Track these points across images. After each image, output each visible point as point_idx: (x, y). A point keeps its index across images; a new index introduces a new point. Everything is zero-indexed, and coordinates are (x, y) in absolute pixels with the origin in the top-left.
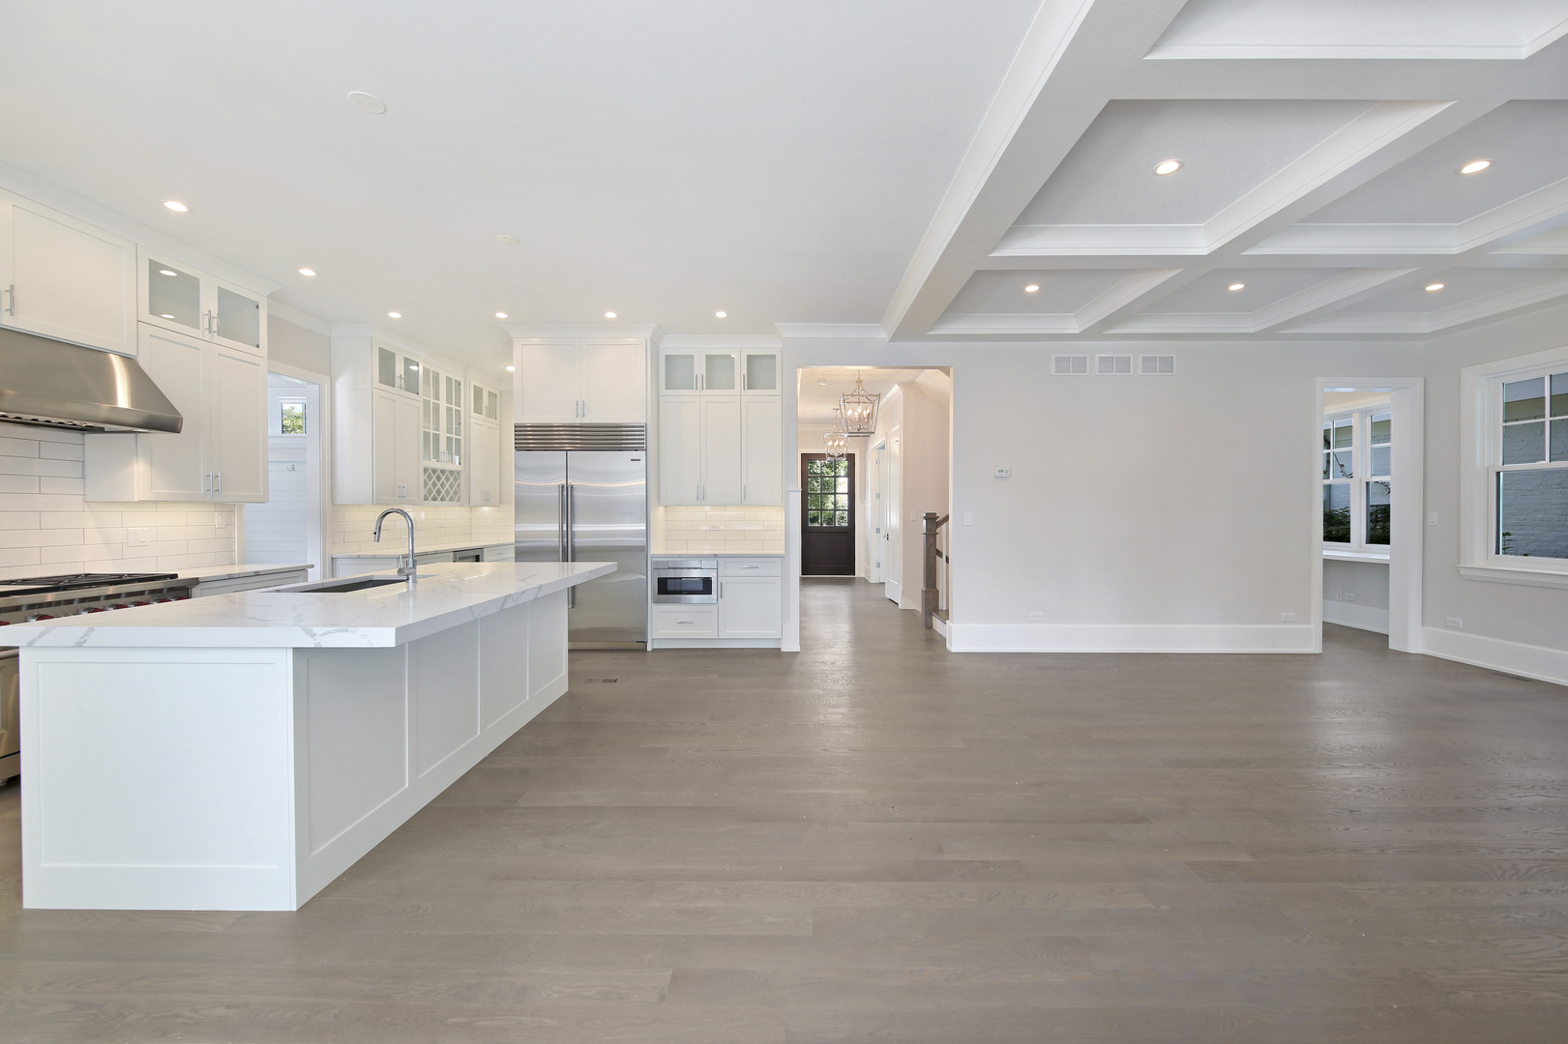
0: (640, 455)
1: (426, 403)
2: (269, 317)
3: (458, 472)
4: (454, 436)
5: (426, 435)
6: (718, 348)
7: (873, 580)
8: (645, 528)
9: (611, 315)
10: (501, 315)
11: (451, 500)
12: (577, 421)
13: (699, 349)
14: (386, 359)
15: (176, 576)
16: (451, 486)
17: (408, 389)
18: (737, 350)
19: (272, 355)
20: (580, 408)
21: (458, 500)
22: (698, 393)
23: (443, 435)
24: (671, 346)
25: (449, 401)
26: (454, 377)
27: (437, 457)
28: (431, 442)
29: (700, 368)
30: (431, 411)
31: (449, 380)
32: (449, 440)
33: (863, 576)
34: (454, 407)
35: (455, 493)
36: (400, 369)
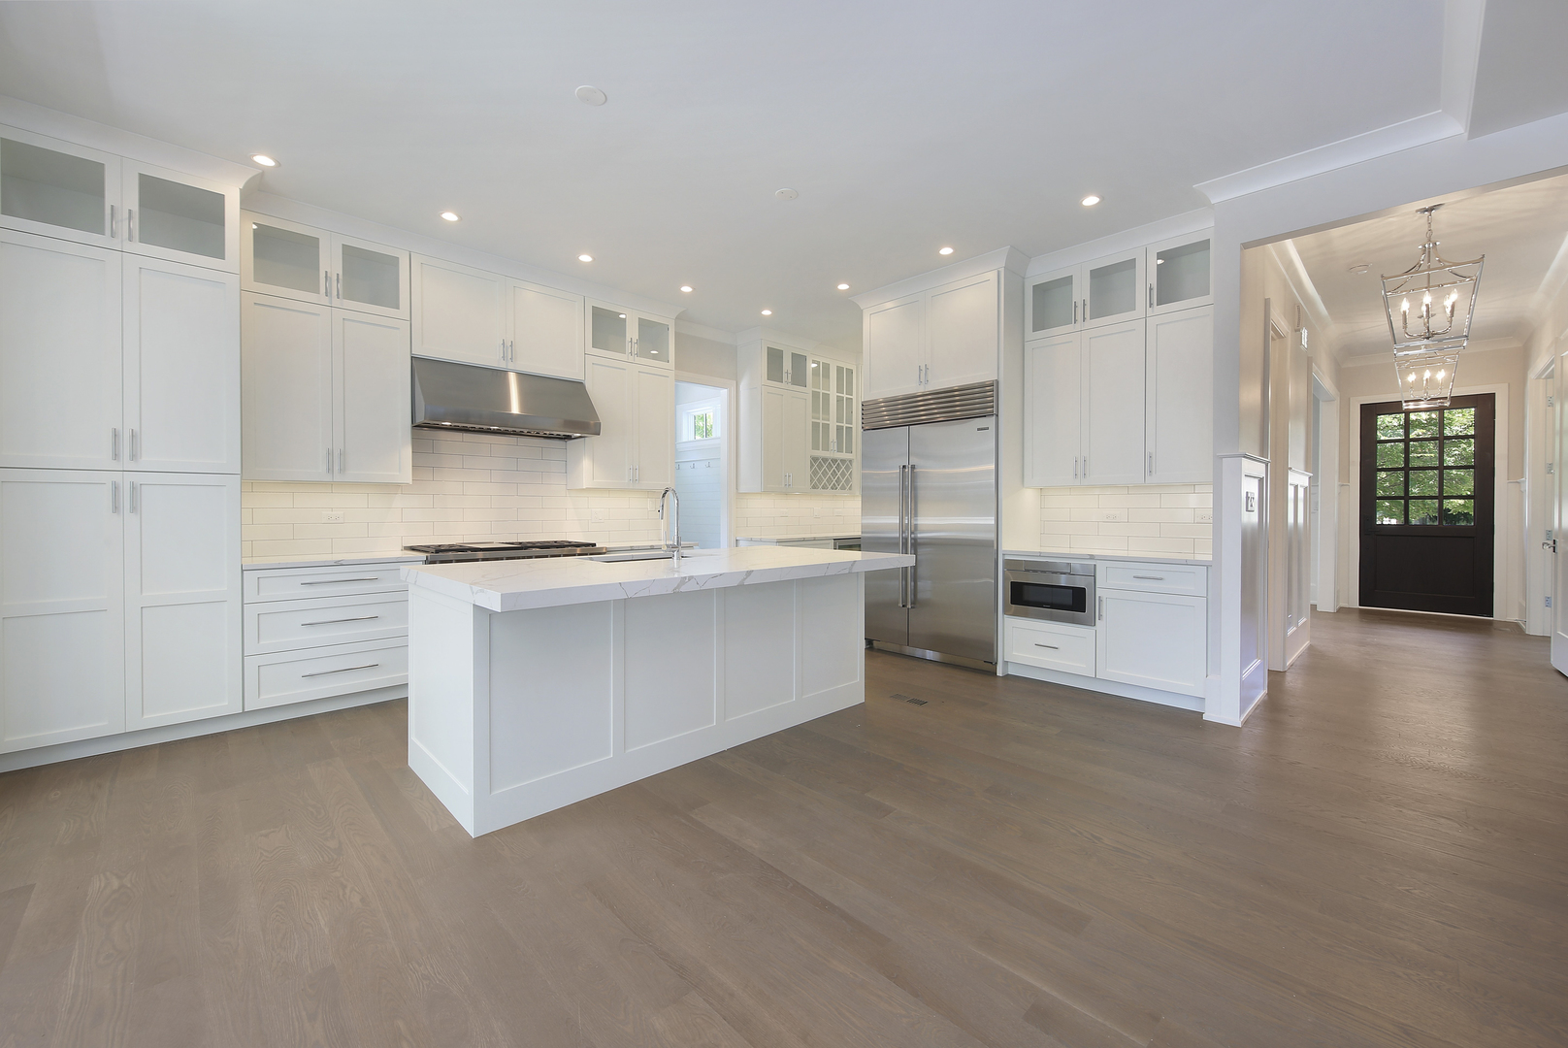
0: (990, 422)
1: (815, 395)
2: (677, 335)
3: (850, 461)
4: (845, 425)
5: (815, 426)
6: (1107, 255)
7: (1534, 629)
8: (993, 522)
9: (946, 251)
10: (843, 287)
11: (843, 488)
12: (920, 390)
13: (1078, 265)
14: (775, 357)
15: (594, 545)
16: (843, 474)
17: (794, 382)
18: (1145, 248)
19: (677, 367)
20: (924, 372)
21: (850, 489)
22: (1078, 326)
23: (833, 424)
24: (1041, 272)
25: (839, 389)
26: (845, 366)
27: (826, 448)
28: (819, 431)
29: (1081, 291)
30: (820, 401)
31: (840, 370)
32: (839, 429)
33: (1513, 618)
34: (845, 396)
35: (847, 481)
36: (787, 365)
